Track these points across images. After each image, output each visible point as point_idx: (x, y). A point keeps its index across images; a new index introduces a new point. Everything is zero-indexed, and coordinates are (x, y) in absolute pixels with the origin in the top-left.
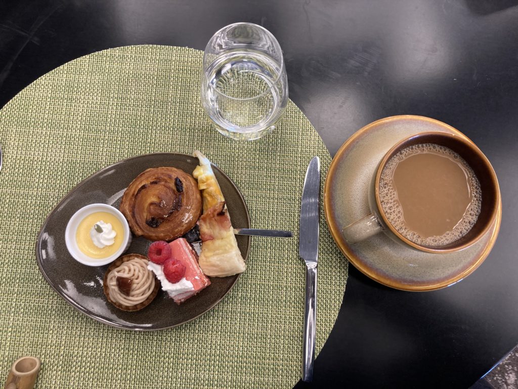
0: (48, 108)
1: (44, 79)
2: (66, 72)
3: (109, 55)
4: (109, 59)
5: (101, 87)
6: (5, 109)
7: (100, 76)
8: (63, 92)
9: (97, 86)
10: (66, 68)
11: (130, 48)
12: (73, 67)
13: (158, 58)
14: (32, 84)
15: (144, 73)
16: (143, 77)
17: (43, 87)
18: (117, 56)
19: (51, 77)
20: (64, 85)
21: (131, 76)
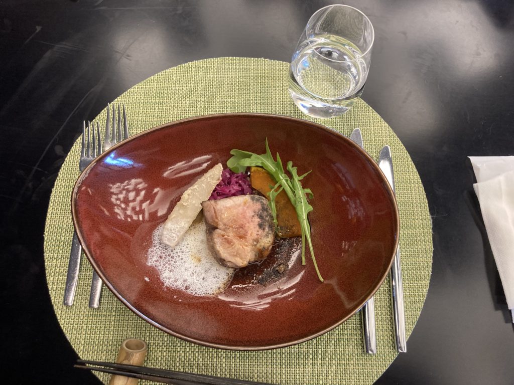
0: (141, 112)
1: (136, 88)
2: (156, 82)
3: (194, 66)
4: (194, 69)
5: (189, 92)
6: (103, 114)
7: (187, 84)
8: (154, 98)
9: (185, 92)
10: (156, 78)
11: (213, 60)
12: (162, 77)
13: (238, 68)
14: (127, 92)
15: (226, 80)
16: (226, 83)
17: (136, 94)
18: (201, 67)
19: (142, 86)
20: (155, 92)
21: (215, 83)
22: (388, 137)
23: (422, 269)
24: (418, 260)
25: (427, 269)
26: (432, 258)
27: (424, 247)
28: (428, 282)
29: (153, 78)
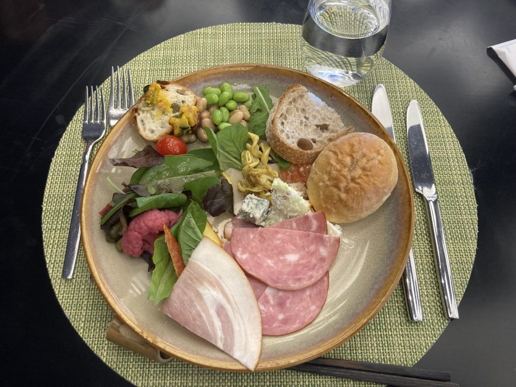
0: (147, 79)
1: (142, 56)
2: (163, 49)
3: (202, 33)
4: (202, 36)
5: (197, 58)
6: (107, 83)
7: (196, 50)
8: (161, 65)
9: (193, 58)
10: (163, 46)
11: (222, 27)
12: (169, 44)
13: (248, 32)
14: (132, 61)
15: (237, 44)
16: (237, 48)
17: (142, 62)
18: (210, 33)
19: (149, 54)
20: (162, 59)
21: (225, 48)
22: (415, 92)
23: (467, 227)
24: (460, 218)
25: (472, 227)
26: (476, 215)
27: (466, 203)
28: (476, 241)
29: (159, 46)
